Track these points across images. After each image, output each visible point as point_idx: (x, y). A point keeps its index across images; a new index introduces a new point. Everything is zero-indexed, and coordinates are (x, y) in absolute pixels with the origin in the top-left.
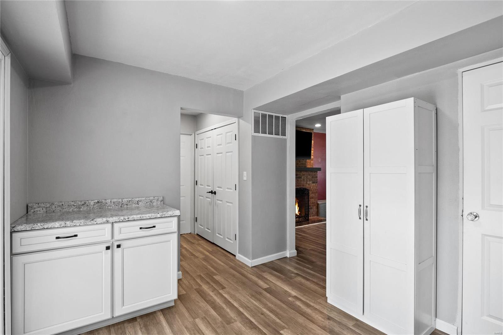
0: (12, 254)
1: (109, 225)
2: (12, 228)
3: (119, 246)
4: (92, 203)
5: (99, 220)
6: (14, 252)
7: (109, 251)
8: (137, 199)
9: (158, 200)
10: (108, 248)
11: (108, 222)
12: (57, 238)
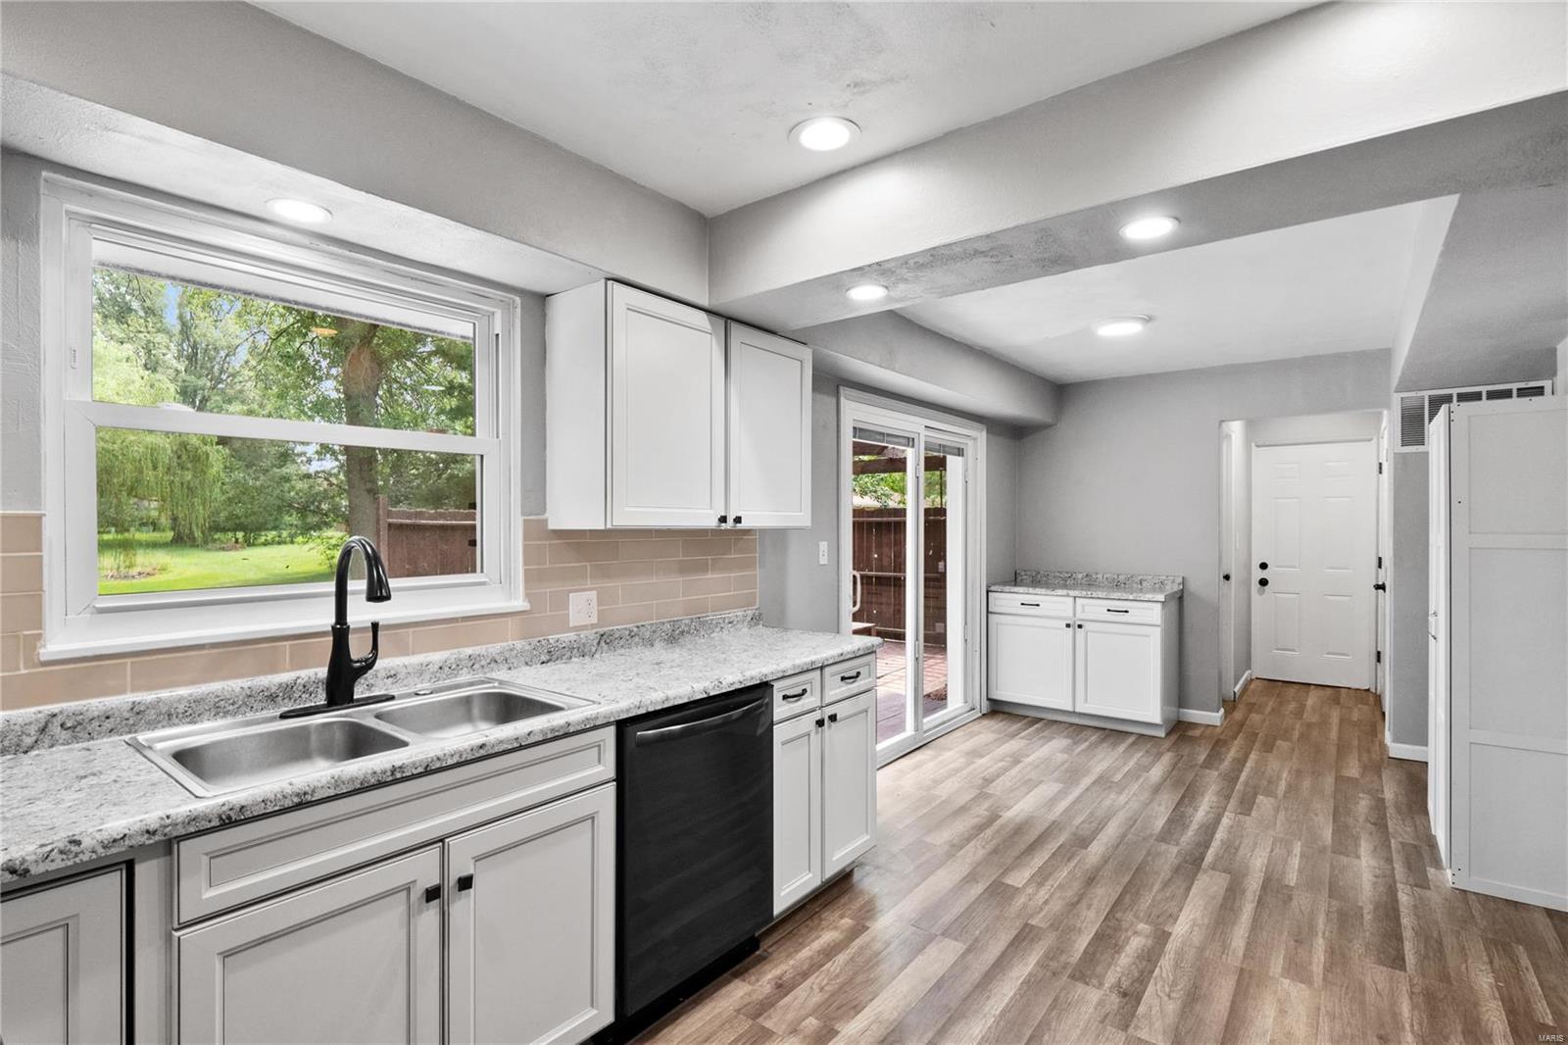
0: (988, 612)
1: (1071, 599)
2: (988, 586)
3: (1080, 626)
4: (1080, 576)
5: (1060, 592)
6: (990, 610)
7: (1071, 629)
8: (1141, 577)
9: (1173, 582)
10: (1068, 626)
11: (1068, 595)
12: (1023, 604)
